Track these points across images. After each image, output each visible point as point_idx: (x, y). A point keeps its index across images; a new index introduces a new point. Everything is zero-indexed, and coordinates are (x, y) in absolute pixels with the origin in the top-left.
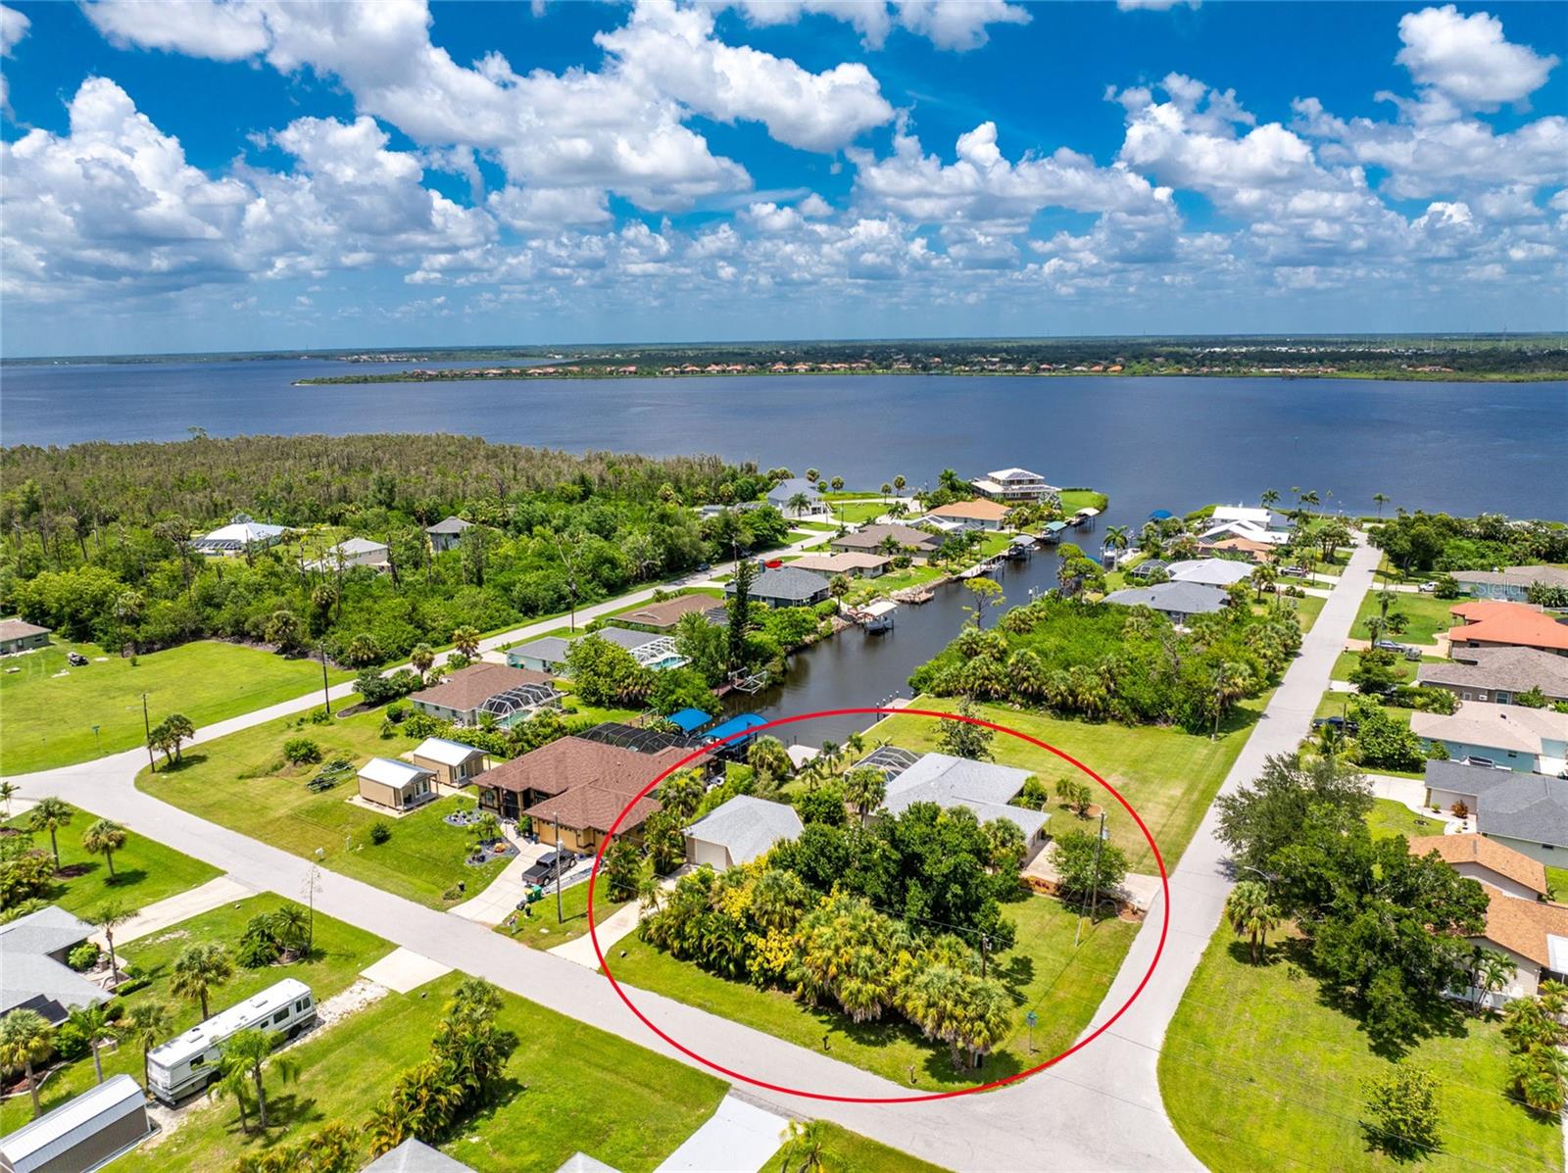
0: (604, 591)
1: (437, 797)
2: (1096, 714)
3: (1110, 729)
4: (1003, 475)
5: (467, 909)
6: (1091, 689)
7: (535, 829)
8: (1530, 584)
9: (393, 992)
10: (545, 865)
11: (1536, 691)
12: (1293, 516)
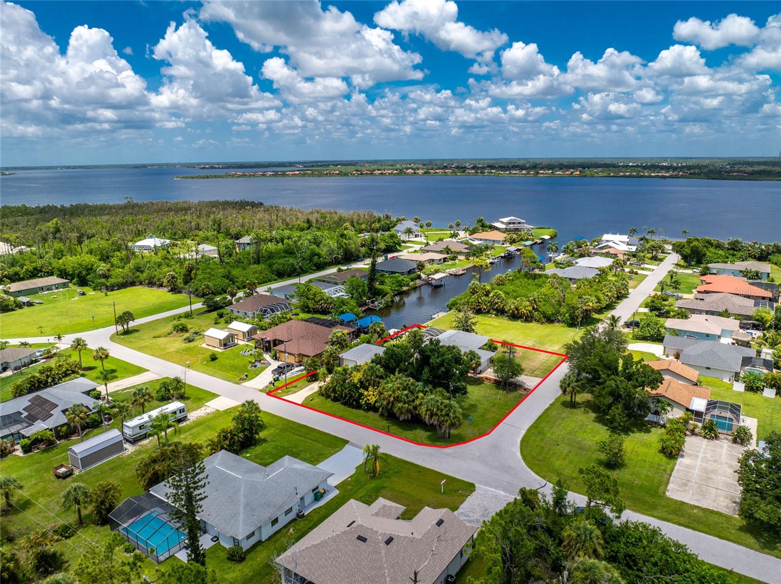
0: (314, 268)
1: (237, 344)
2: (528, 318)
3: (533, 325)
4: (506, 220)
5: (247, 384)
6: (525, 306)
7: (278, 356)
8: (743, 269)
9: (217, 410)
10: (281, 368)
11: (726, 311)
12: (642, 239)
